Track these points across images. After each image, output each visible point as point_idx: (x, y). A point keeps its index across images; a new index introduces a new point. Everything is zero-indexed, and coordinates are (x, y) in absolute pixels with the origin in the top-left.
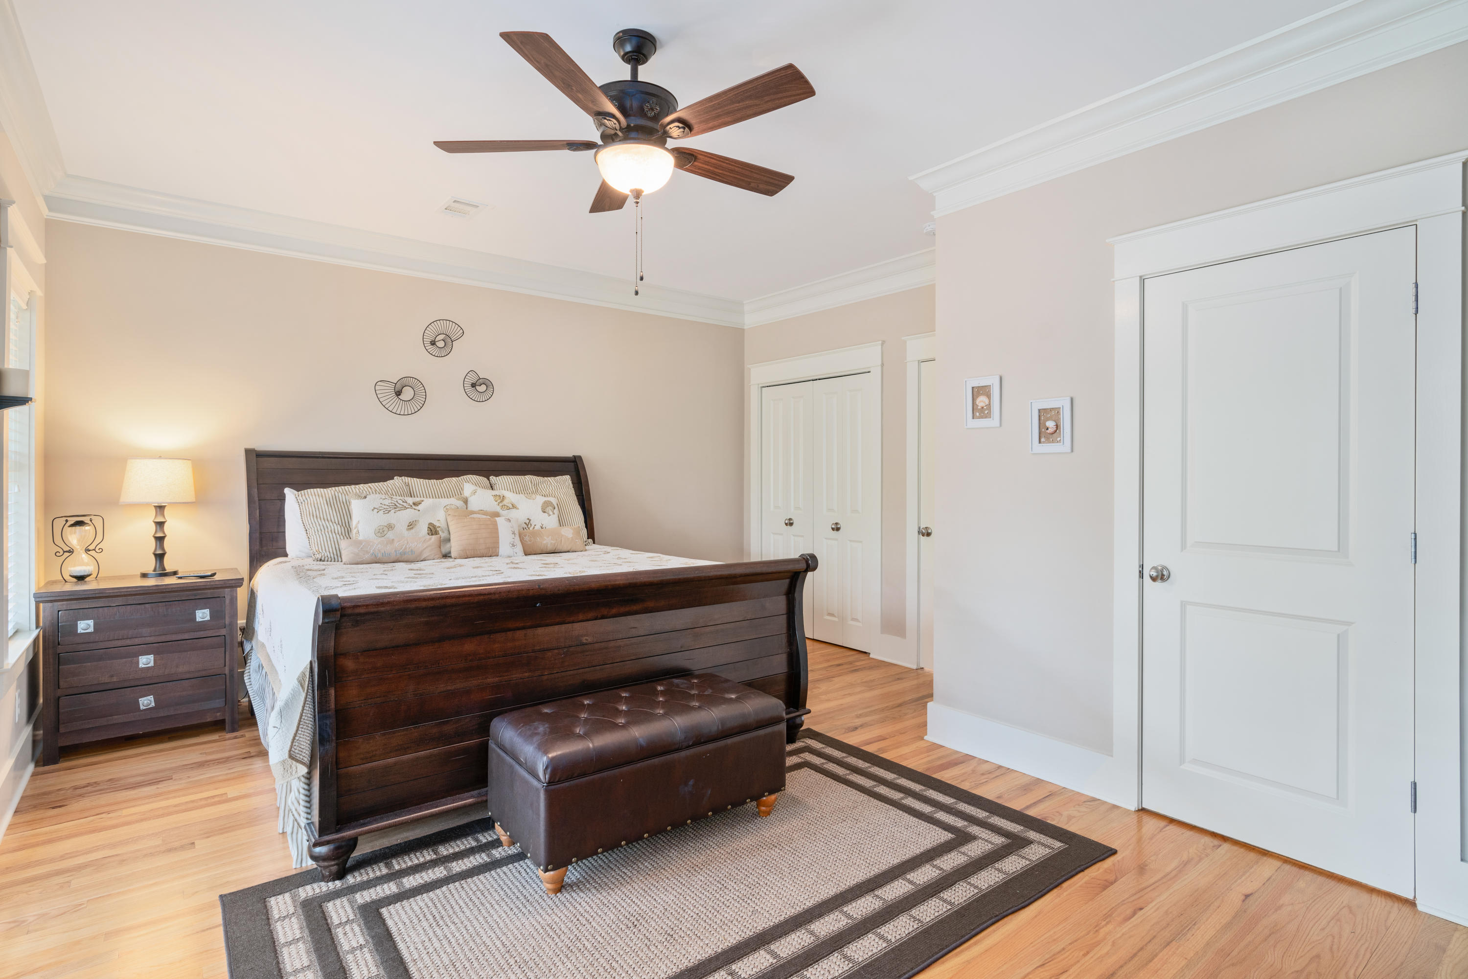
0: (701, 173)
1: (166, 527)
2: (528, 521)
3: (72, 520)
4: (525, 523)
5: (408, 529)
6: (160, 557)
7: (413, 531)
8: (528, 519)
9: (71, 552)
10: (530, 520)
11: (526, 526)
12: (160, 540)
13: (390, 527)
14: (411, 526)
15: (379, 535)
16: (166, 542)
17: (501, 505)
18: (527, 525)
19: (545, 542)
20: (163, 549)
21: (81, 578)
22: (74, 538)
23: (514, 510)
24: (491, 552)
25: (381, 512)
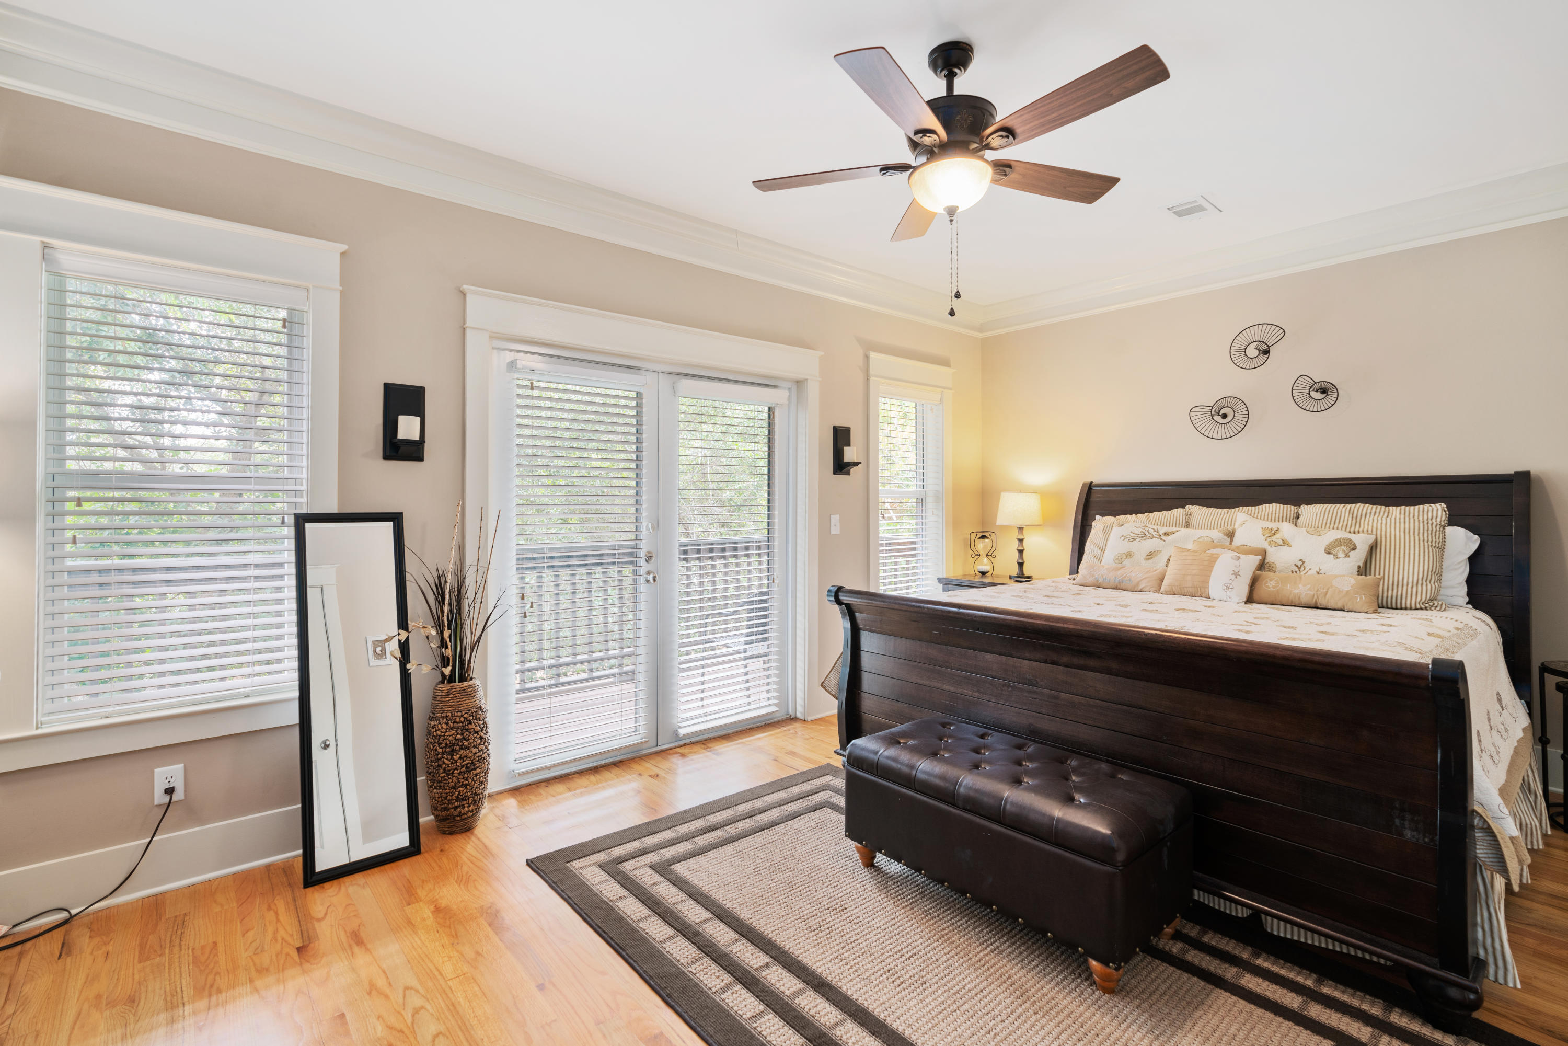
0: (1036, 134)
1: (1025, 542)
2: (1301, 563)
3: (980, 535)
4: (1296, 565)
5: (1146, 559)
6: (1021, 565)
7: (1151, 561)
8: (1301, 560)
9: (979, 555)
10: (1303, 562)
11: (1297, 570)
12: (1021, 552)
13: (1129, 555)
14: (1150, 556)
15: (1117, 561)
16: (1025, 553)
17: (1268, 540)
18: (1299, 568)
19: (1297, 591)
20: (1023, 559)
21: (983, 574)
22: (981, 545)
23: (1285, 548)
24: (1199, 592)
25: (1127, 540)
